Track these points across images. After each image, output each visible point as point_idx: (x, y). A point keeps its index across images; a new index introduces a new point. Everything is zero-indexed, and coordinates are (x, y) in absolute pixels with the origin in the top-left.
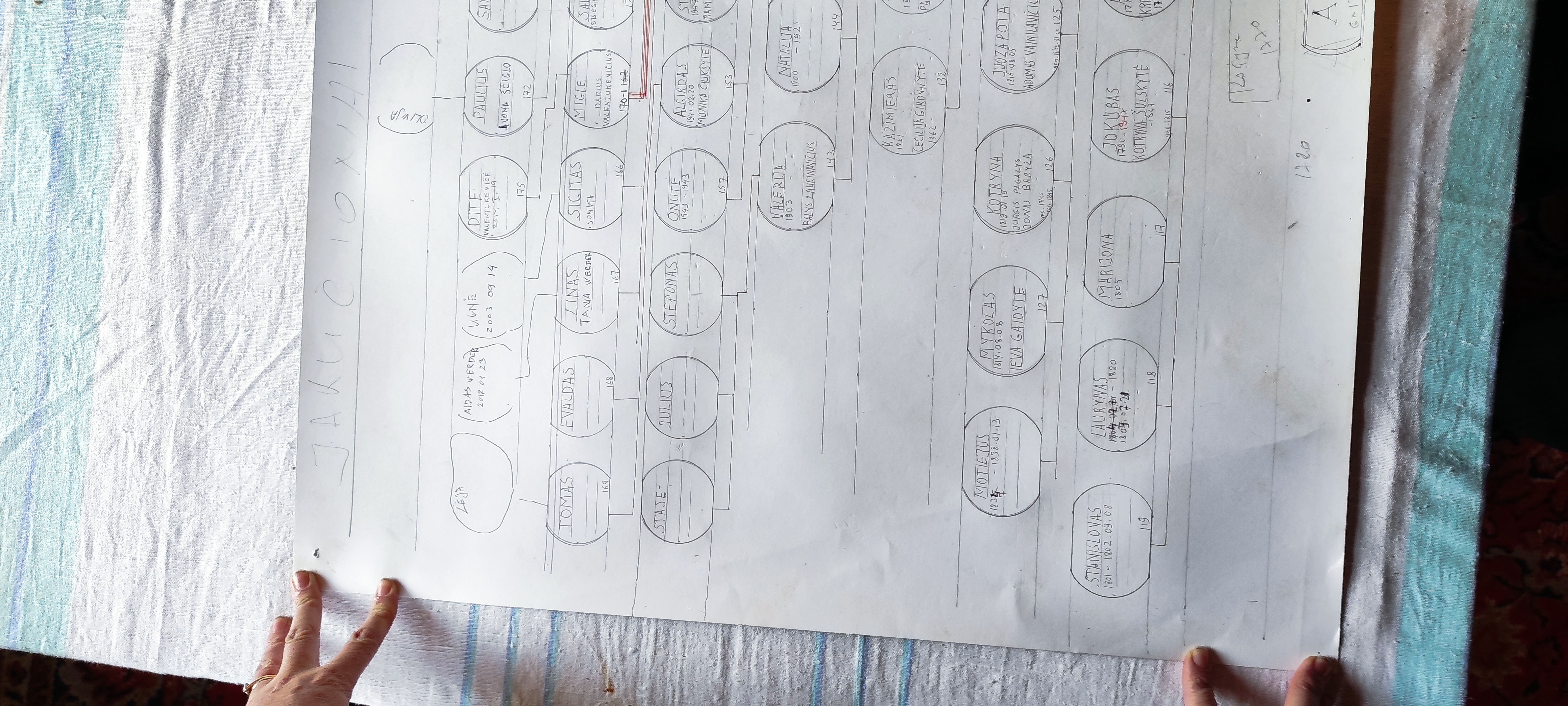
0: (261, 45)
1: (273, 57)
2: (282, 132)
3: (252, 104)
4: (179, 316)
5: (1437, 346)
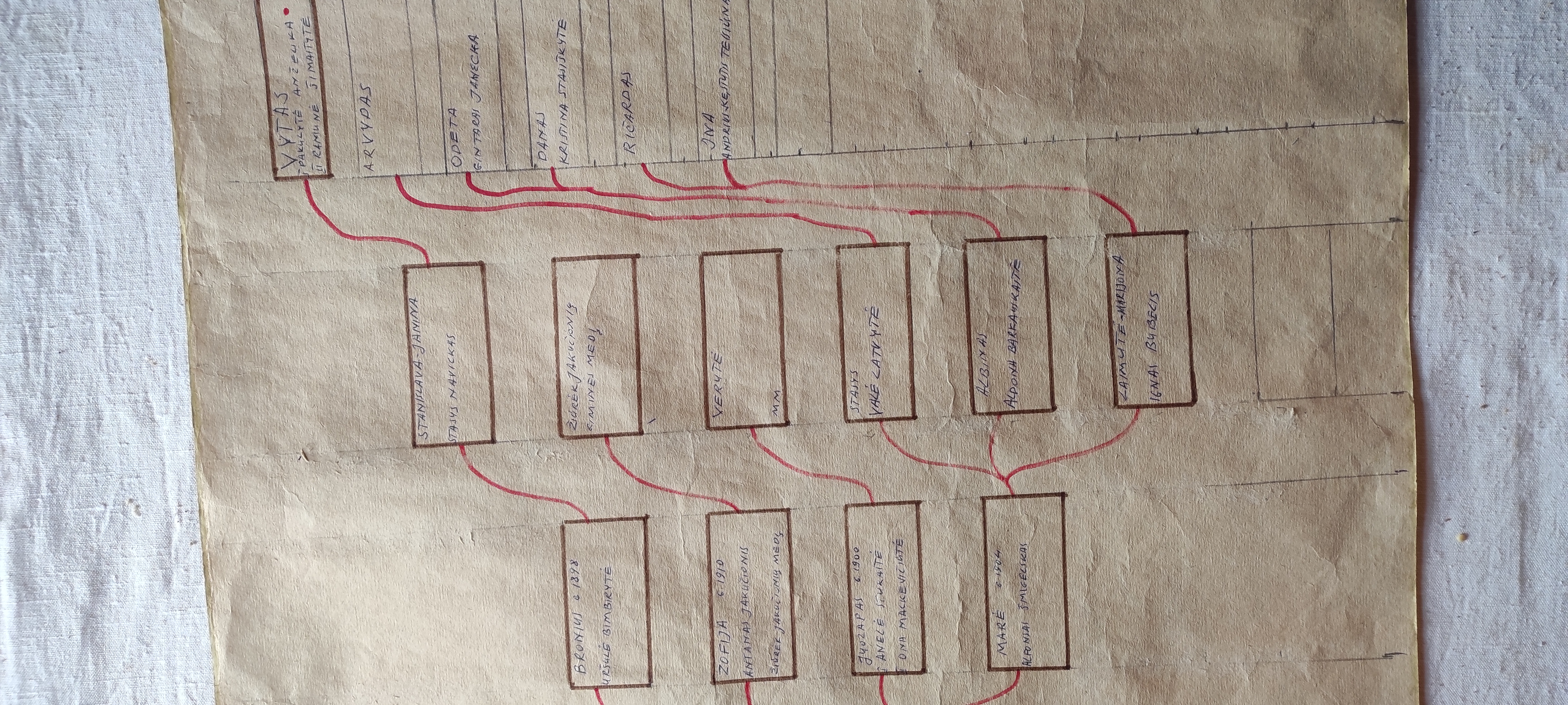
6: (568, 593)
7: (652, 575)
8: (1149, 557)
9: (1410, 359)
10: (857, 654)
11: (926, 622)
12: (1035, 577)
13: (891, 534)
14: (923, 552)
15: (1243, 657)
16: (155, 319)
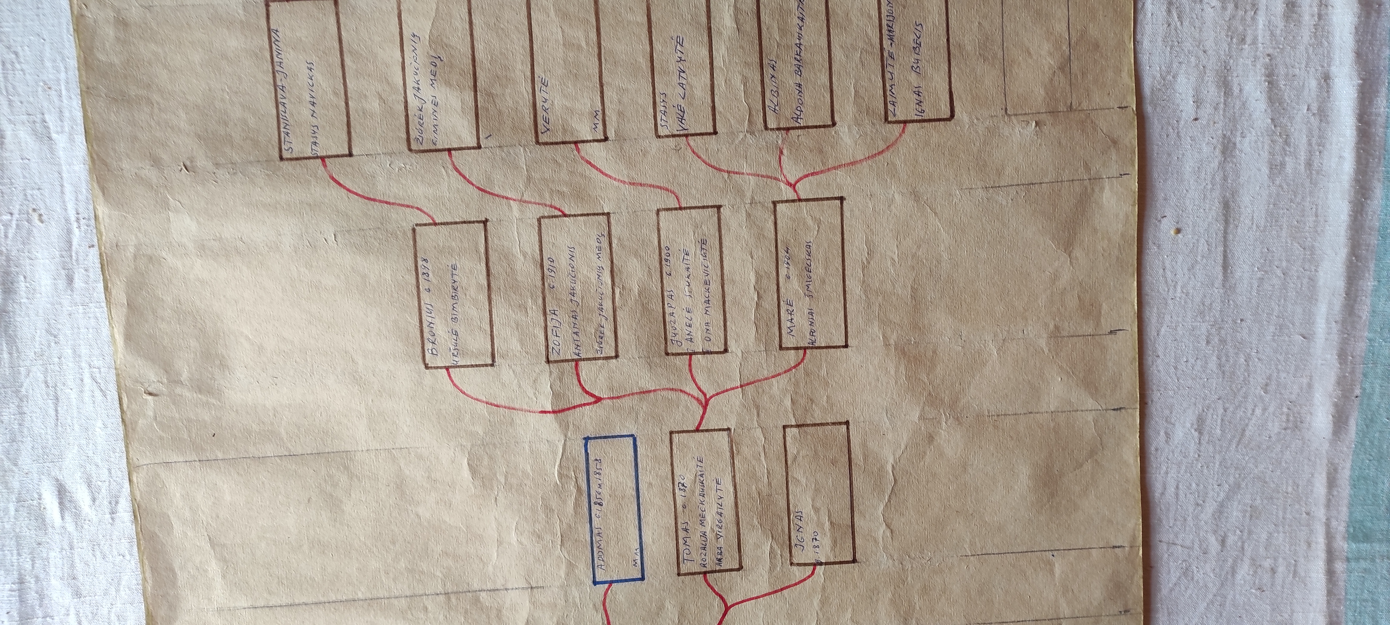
6: (421, 287)
7: (492, 271)
8: (914, 251)
9: (1134, 78)
10: (669, 337)
11: (727, 310)
12: (818, 270)
13: (696, 234)
14: (724, 249)
15: (992, 335)
16: (47, 48)
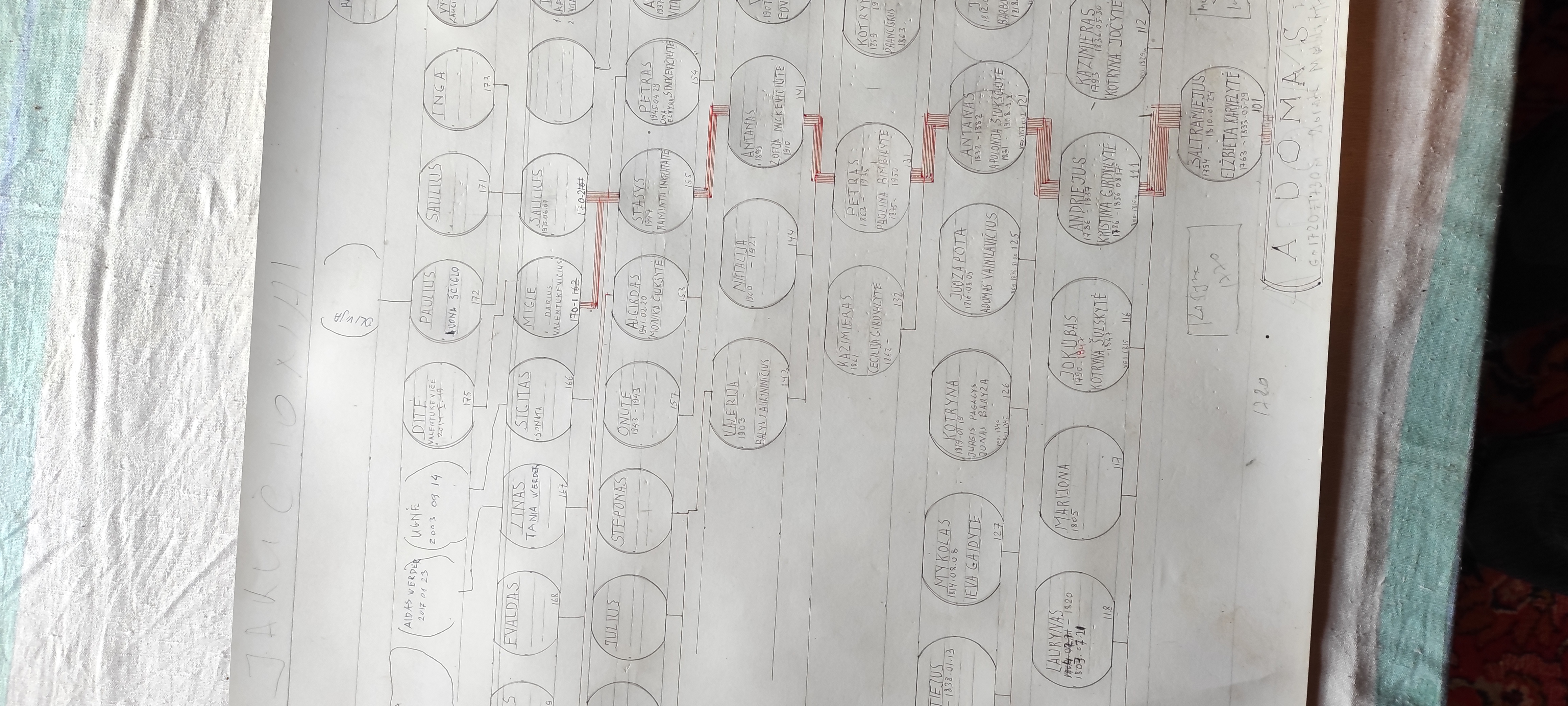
0: (201, 239)
1: (214, 252)
2: (222, 329)
3: (191, 299)
4: (112, 517)
5: (1394, 590)
